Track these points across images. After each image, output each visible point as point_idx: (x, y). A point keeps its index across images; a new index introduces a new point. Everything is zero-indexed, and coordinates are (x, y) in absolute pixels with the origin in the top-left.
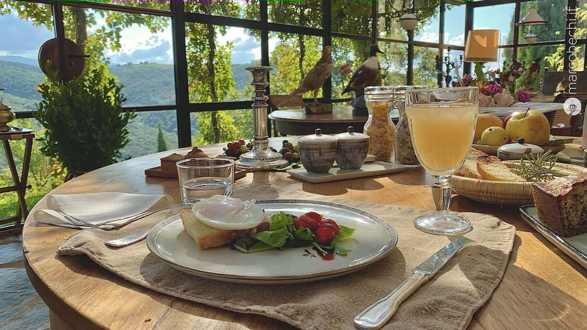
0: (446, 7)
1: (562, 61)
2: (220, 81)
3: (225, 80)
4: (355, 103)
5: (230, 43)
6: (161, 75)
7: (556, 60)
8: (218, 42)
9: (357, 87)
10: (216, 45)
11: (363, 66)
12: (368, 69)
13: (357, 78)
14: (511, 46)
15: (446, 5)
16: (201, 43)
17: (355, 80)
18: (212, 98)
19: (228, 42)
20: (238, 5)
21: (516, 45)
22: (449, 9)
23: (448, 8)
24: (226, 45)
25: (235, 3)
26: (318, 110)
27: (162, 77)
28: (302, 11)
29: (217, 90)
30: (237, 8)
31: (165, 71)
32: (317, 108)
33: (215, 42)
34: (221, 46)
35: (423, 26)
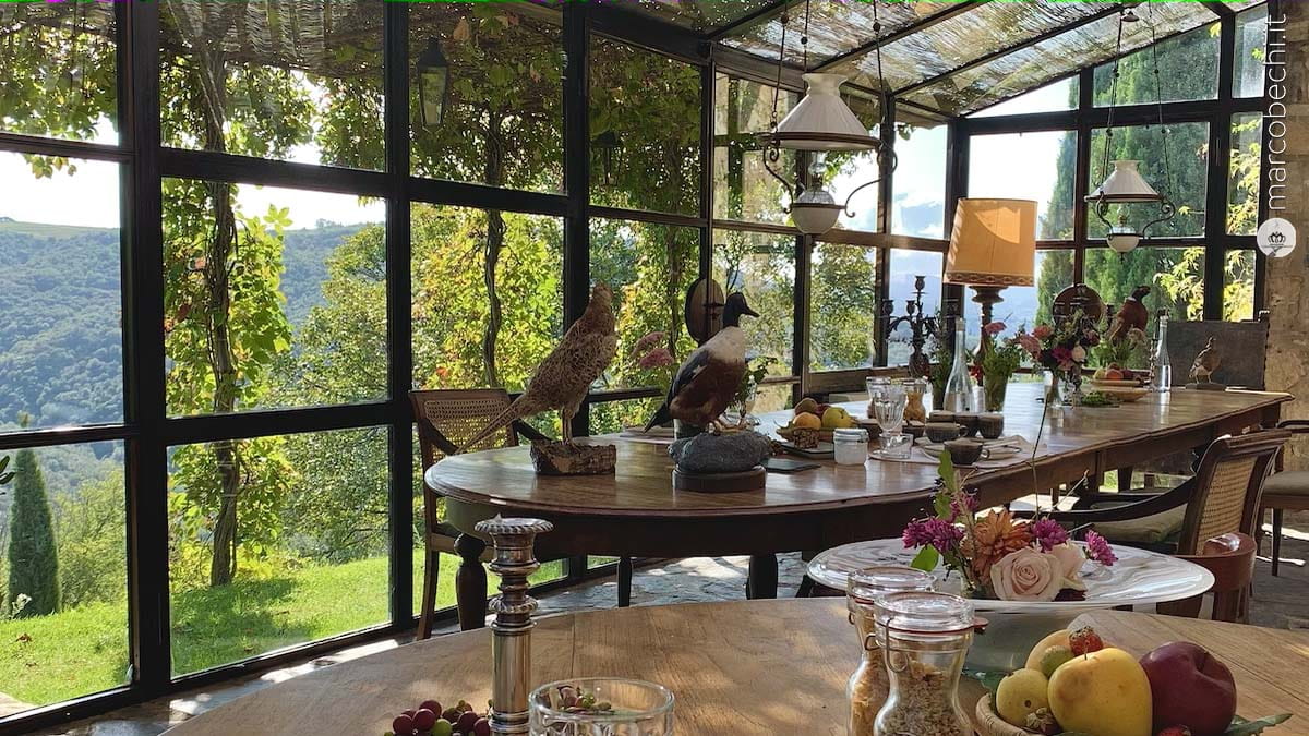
0: (896, 129)
1: (1198, 288)
2: (246, 323)
3: (262, 318)
4: (683, 454)
5: (279, 211)
6: (24, 258)
7: (1182, 284)
8: (239, 207)
9: (690, 411)
10: (236, 217)
11: (706, 353)
12: (720, 361)
13: (689, 386)
14: (1067, 245)
15: (896, 124)
16: (190, 209)
17: (682, 392)
18: (216, 372)
19: (272, 208)
20: (305, 98)
21: (1080, 243)
22: (906, 136)
23: (901, 133)
24: (266, 218)
25: (296, 93)
26: (573, 465)
27: (32, 261)
28: (495, 121)
29: (233, 347)
30: (301, 107)
31: (39, 244)
32: (572, 458)
33: (233, 206)
34: (251, 217)
35: (831, 178)
